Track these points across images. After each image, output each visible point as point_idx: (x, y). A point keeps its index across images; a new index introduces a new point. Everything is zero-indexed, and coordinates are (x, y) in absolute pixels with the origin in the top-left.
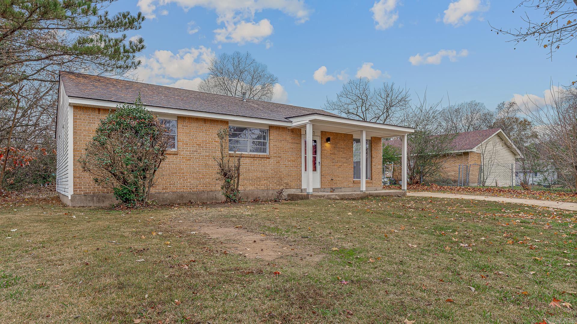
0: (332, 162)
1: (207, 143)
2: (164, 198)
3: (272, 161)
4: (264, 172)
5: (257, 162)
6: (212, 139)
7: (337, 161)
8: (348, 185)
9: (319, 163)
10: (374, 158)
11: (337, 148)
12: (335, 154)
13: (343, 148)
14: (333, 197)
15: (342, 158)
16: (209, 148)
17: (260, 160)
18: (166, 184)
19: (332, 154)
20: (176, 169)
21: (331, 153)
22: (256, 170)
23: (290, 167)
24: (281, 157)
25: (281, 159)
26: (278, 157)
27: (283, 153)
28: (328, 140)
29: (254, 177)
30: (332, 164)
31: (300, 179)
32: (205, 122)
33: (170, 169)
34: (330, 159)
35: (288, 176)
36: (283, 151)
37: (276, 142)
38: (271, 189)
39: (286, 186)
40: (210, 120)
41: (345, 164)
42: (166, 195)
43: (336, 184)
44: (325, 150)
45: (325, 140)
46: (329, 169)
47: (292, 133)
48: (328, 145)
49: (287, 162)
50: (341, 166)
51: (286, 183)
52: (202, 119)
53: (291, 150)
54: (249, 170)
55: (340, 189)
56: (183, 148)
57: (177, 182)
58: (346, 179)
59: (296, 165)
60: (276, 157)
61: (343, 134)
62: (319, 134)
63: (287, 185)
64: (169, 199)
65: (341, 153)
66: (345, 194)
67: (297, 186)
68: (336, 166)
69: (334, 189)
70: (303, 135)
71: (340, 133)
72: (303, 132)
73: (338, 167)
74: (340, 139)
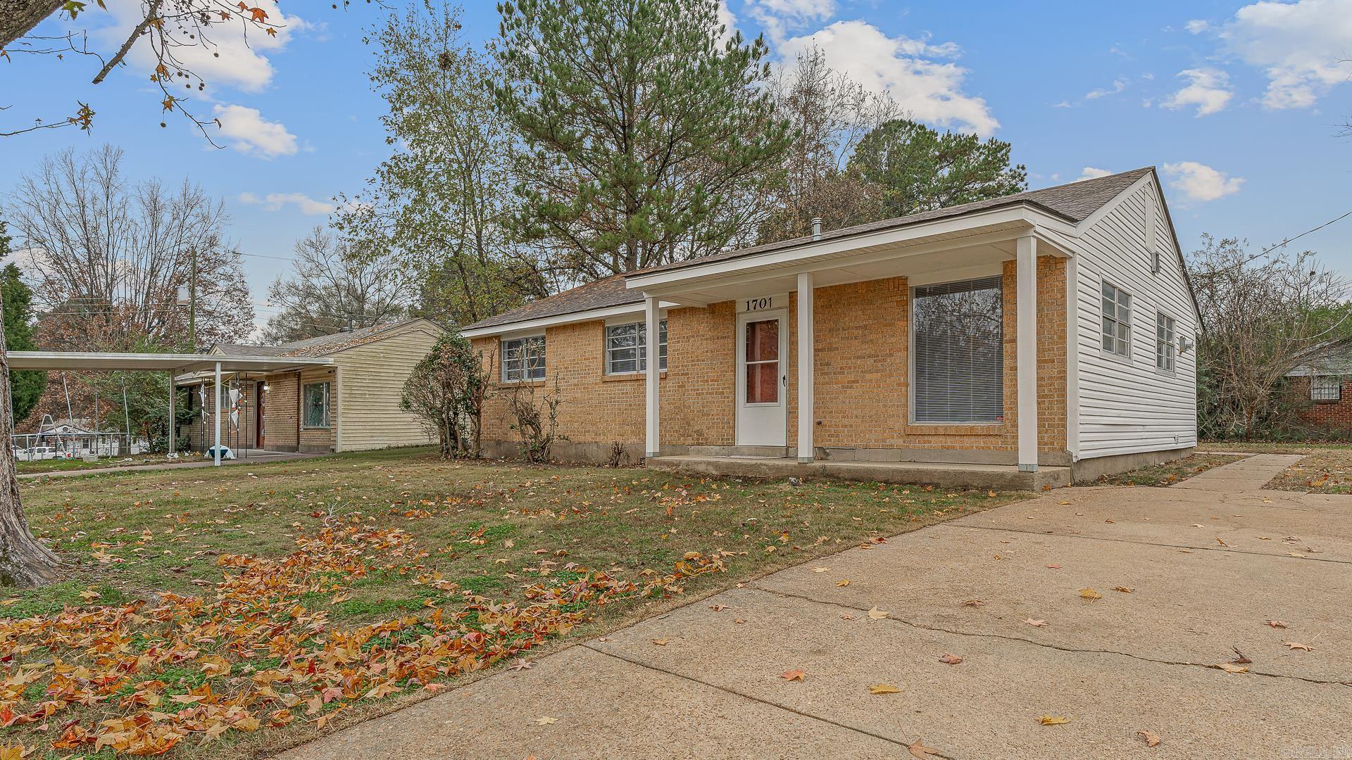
3: (669, 385)
7: (841, 368)
8: (884, 440)
9: (784, 378)
11: (841, 331)
12: (830, 349)
13: (864, 327)
15: (859, 358)
19: (823, 350)
23: (707, 393)
26: (682, 374)
27: (693, 365)
31: (729, 423)
35: (703, 415)
37: (679, 342)
41: (868, 376)
43: (837, 436)
47: (711, 317)
49: (700, 383)
50: (857, 382)
51: (698, 431)
53: (710, 355)
55: (848, 453)
59: (720, 390)
60: (678, 374)
62: (786, 301)
63: (701, 435)
65: (855, 342)
67: (722, 440)
68: (836, 384)
69: (828, 451)
70: (741, 313)
71: (850, 285)
72: (741, 307)
73: (843, 387)
74: (853, 300)
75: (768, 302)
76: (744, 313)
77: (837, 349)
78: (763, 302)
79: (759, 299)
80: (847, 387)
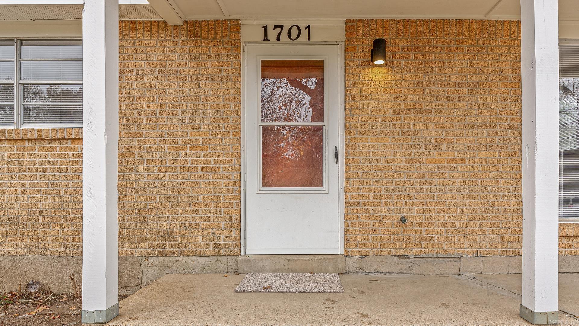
0: (406, 148)
4: (63, 193)
7: (437, 140)
8: (504, 245)
9: (337, 150)
11: (436, 87)
12: (419, 111)
13: (475, 84)
15: (464, 127)
17: (48, 149)
19: (406, 112)
22: (32, 185)
23: (183, 169)
24: (139, 135)
25: (140, 142)
30: (403, 155)
31: (230, 219)
34: (394, 133)
35: (173, 206)
39: (164, 246)
41: (480, 154)
43: (431, 239)
44: (364, 97)
45: (364, 53)
46: (386, 176)
47: (191, 42)
49: (167, 151)
50: (462, 161)
51: (164, 232)
53: (188, 105)
58: (489, 220)
59: (212, 164)
61: (471, 21)
62: (340, 34)
63: (169, 239)
65: (459, 105)
67: (216, 246)
68: (429, 162)
70: (249, 43)
72: (250, 33)
73: (440, 167)
74: (456, 44)
75: (304, 32)
77: (430, 112)
78: (294, 31)
79: (287, 26)
80: (447, 169)
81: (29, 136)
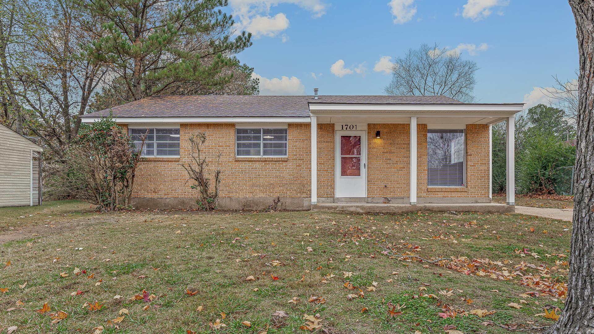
0: (386, 164)
1: (210, 149)
2: (166, 203)
3: (291, 164)
4: (279, 178)
5: (270, 166)
6: (215, 144)
7: (396, 161)
9: (365, 165)
10: (471, 155)
11: (396, 145)
12: (391, 152)
13: (408, 144)
14: (352, 209)
16: (213, 153)
17: (274, 164)
18: (168, 190)
19: (387, 152)
20: (178, 175)
21: (385, 151)
22: (269, 175)
24: (303, 159)
26: (299, 159)
27: (306, 155)
28: (378, 134)
29: (266, 184)
30: (386, 166)
31: (331, 186)
32: (208, 127)
33: (171, 176)
34: (383, 159)
36: (306, 153)
37: (297, 142)
38: (288, 197)
40: (214, 124)
42: (168, 200)
43: (394, 192)
44: (374, 148)
45: (373, 134)
46: (380, 173)
48: (378, 141)
52: (205, 124)
54: (259, 175)
55: (400, 200)
56: (184, 155)
57: (178, 188)
59: (326, 169)
60: (296, 159)
61: (407, 124)
62: (366, 128)
64: (170, 204)
65: (403, 150)
66: (374, 207)
67: (327, 194)
68: (394, 168)
69: (389, 199)
70: (337, 130)
71: (401, 124)
72: (337, 127)
73: (397, 170)
74: (402, 131)
75: (355, 127)
76: (341, 130)
77: (394, 152)
78: (351, 127)
79: (349, 125)
80: (399, 170)
81: (269, 160)
